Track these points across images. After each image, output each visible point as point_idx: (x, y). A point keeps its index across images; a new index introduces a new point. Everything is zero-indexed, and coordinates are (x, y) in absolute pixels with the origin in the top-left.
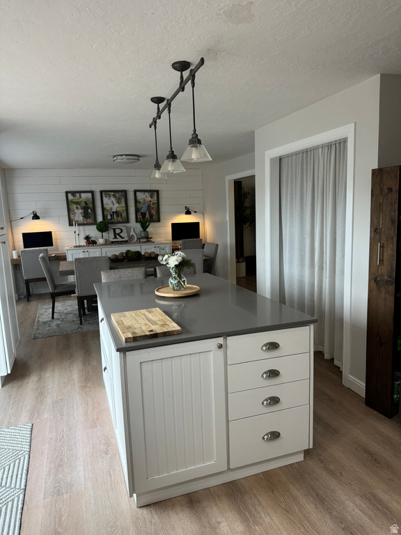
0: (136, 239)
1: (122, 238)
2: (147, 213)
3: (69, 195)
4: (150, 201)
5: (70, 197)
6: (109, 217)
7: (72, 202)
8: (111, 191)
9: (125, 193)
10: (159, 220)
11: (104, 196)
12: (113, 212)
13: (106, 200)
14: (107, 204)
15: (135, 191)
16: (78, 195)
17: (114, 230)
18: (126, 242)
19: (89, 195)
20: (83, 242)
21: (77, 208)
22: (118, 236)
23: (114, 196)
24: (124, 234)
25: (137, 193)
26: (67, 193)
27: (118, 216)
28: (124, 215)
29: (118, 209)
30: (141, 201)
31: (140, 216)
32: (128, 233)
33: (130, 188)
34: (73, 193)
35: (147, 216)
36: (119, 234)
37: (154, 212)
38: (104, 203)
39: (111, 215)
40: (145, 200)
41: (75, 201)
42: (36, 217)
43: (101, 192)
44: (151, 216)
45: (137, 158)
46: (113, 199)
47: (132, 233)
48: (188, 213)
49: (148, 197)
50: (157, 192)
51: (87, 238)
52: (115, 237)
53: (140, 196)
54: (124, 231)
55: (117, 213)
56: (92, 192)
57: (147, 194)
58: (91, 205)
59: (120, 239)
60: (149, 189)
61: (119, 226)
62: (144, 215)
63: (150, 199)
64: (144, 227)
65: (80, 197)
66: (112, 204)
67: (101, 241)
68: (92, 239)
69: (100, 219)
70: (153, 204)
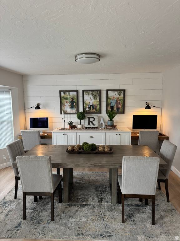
0: (104, 126)
1: (94, 125)
2: (115, 106)
3: (62, 93)
4: (118, 98)
5: (63, 94)
6: (87, 109)
7: (63, 98)
8: (90, 91)
9: (99, 92)
10: (123, 112)
11: (85, 94)
12: (91, 106)
13: (86, 97)
14: (86, 100)
15: (107, 91)
16: (67, 93)
17: (89, 118)
18: (96, 128)
19: (75, 93)
20: (67, 126)
21: (66, 102)
22: (91, 123)
23: (92, 94)
24: (96, 122)
25: (109, 92)
26: (60, 92)
27: (93, 108)
28: (98, 107)
29: (94, 104)
30: (112, 97)
31: (109, 109)
32: (99, 121)
33: (104, 89)
34: (65, 92)
35: (115, 109)
36: (92, 122)
37: (120, 106)
38: (85, 99)
39: (89, 108)
40: (114, 97)
41: (65, 97)
42: (38, 107)
43: (83, 91)
44: (118, 109)
45: (97, 57)
46: (91, 96)
47: (102, 121)
48: (148, 107)
49: (117, 95)
50: (124, 91)
51: (70, 124)
52: (89, 124)
53: (111, 94)
54: (96, 119)
55: (93, 106)
56: (77, 91)
57: (116, 92)
58: (75, 100)
59: (92, 126)
60: (118, 88)
61: (94, 115)
62: (112, 108)
63: (118, 96)
64: (111, 117)
65: (69, 94)
66: (90, 100)
67: (79, 126)
68: (74, 124)
69: (81, 110)
70: (120, 100)
